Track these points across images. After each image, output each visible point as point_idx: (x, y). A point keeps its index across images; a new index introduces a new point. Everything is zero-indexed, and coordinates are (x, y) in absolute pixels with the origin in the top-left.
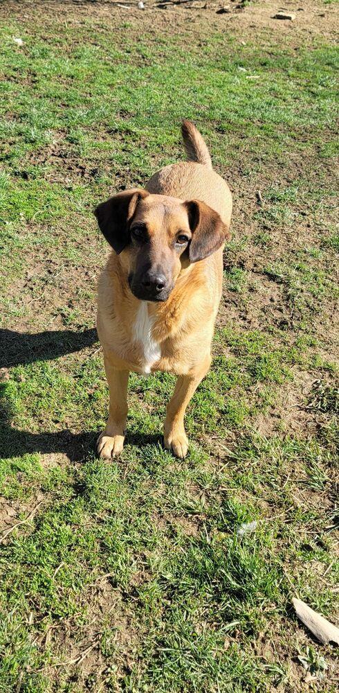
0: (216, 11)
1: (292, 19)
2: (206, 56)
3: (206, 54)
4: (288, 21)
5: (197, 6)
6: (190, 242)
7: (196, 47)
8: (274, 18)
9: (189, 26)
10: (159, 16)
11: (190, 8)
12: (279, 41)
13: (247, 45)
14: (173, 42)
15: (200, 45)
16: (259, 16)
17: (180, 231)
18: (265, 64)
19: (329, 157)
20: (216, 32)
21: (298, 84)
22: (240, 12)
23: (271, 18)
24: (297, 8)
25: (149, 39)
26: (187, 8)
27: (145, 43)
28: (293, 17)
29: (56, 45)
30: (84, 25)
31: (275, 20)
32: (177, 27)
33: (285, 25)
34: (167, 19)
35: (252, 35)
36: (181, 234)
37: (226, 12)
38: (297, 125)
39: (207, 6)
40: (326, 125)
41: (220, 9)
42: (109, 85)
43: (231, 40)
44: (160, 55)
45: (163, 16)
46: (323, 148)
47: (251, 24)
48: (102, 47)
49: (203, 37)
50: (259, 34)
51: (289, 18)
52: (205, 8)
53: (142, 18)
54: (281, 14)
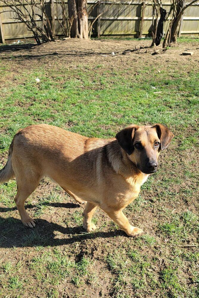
0: (152, 54)
1: (191, 55)
2: (136, 81)
3: (137, 80)
4: (189, 56)
5: (142, 52)
6: (160, 144)
7: (133, 76)
8: (182, 55)
9: (132, 64)
10: (119, 59)
11: (138, 53)
12: (180, 68)
13: (161, 73)
14: (121, 74)
15: (135, 75)
16: (174, 54)
17: (155, 140)
18: (167, 84)
19: (184, 149)
20: (146, 66)
21: (183, 95)
22: (164, 53)
23: (180, 55)
24: (196, 48)
25: (109, 73)
26: (136, 53)
27: (105, 76)
28: (192, 53)
29: (57, 81)
30: (78, 68)
31: (181, 56)
32: (126, 65)
33: (186, 58)
34: (123, 61)
35: (166, 66)
36: (156, 141)
37: (157, 54)
38: (172, 125)
39: (147, 51)
40: (190, 124)
41: (154, 52)
42: (73, 104)
43: (153, 70)
44: (111, 82)
45: (121, 59)
46: (183, 142)
47: (167, 60)
48: (82, 80)
49: (139, 70)
50: (170, 66)
51: (190, 54)
52: (146, 52)
53: (110, 61)
54: (186, 52)
